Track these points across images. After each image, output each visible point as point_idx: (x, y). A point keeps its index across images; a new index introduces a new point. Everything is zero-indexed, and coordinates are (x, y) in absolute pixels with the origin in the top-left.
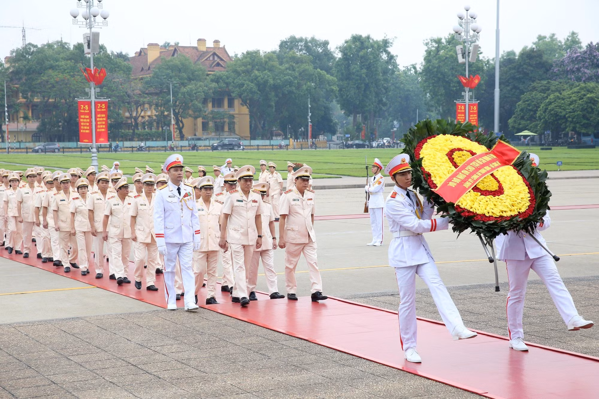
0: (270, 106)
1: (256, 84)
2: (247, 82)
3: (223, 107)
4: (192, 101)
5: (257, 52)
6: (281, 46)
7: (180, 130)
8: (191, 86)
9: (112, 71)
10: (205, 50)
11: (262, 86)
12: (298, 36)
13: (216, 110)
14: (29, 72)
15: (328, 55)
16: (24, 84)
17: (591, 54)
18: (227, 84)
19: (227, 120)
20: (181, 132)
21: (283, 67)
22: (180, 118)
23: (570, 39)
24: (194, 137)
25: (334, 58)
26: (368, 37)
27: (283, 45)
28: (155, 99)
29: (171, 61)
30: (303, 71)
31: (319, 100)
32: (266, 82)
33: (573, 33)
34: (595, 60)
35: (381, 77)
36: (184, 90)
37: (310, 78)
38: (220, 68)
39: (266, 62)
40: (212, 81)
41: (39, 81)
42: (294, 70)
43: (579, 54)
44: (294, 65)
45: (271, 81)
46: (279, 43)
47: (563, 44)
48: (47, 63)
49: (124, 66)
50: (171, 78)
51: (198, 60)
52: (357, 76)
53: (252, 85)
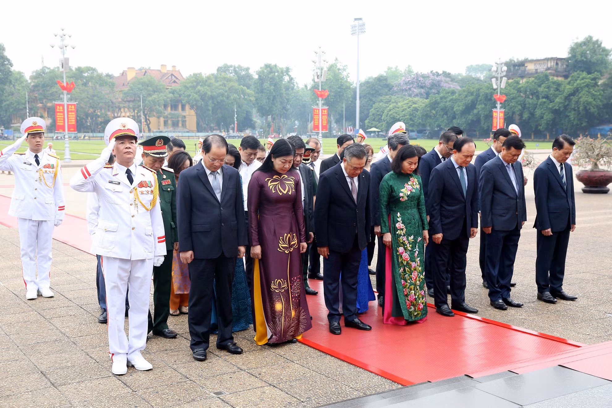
0: (208, 110)
1: (199, 95)
2: (193, 94)
3: (178, 110)
4: (155, 106)
5: (200, 74)
6: (218, 70)
7: (148, 125)
8: (155, 96)
9: (101, 85)
10: (166, 72)
11: (203, 97)
12: (229, 64)
13: (173, 112)
14: (44, 86)
15: (249, 76)
16: (41, 94)
17: (417, 79)
18: (180, 95)
19: (180, 119)
20: (149, 127)
21: (217, 84)
22: (148, 118)
23: (407, 69)
24: (158, 130)
25: (252, 78)
26: (276, 66)
27: (219, 69)
28: (131, 105)
29: (142, 79)
30: (231, 87)
31: (242, 106)
32: (206, 94)
33: (409, 66)
34: (420, 84)
35: (283, 91)
36: (150, 99)
37: (236, 91)
38: (176, 84)
39: (206, 81)
40: (170, 93)
41: (51, 92)
42: (225, 86)
43: (410, 79)
44: (225, 82)
45: (209, 93)
46: (217, 68)
47: (403, 72)
48: (56, 80)
49: (110, 82)
50: (141, 90)
51: (161, 79)
52: (268, 90)
53: (196, 96)
